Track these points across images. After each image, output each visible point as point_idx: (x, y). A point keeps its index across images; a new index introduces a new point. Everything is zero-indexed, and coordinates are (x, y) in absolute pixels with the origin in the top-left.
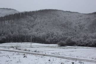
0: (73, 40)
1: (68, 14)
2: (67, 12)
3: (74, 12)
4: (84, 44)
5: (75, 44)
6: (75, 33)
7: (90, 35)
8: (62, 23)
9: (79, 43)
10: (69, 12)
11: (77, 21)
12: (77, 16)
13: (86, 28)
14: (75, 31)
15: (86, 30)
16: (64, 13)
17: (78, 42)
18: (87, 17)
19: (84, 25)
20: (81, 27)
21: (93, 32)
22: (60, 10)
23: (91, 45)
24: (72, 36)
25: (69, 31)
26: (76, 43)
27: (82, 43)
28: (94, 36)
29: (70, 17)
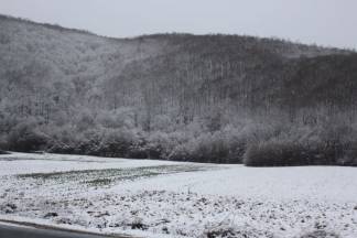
1: (48, 38)
2: (45, 29)
3: (74, 30)
4: (72, 145)
5: (45, 143)
6: (54, 105)
7: (104, 113)
8: (12, 69)
9: (57, 144)
10: (56, 27)
11: (76, 64)
12: (82, 45)
13: (95, 90)
14: (57, 99)
15: (96, 97)
16: (30, 30)
17: (55, 137)
19: (93, 79)
20: (80, 86)
21: (115, 104)
22: (19, 20)
23: (97, 148)
25: (34, 99)
26: (49, 142)
27: (66, 141)
28: (114, 118)
29: (53, 47)
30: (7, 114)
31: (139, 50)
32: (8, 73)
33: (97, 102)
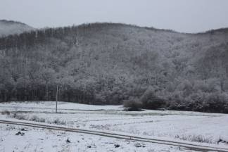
0: (160, 96)
1: (150, 35)
2: (147, 30)
3: (163, 30)
4: (184, 105)
5: (165, 104)
6: (165, 78)
7: (199, 83)
8: (134, 56)
9: (173, 103)
10: (152, 29)
11: (170, 51)
13: (190, 68)
14: (165, 74)
15: (191, 72)
16: (138, 31)
17: (170, 99)
18: (194, 41)
19: (186, 60)
20: (179, 66)
21: (205, 77)
22: (130, 26)
23: (201, 107)
24: (157, 87)
25: (150, 74)
26: (167, 103)
27: (179, 102)
28: (207, 85)
29: (154, 41)
30: (135, 85)
31: (212, 40)
32: (132, 59)
33: (192, 75)
